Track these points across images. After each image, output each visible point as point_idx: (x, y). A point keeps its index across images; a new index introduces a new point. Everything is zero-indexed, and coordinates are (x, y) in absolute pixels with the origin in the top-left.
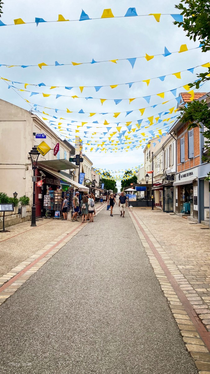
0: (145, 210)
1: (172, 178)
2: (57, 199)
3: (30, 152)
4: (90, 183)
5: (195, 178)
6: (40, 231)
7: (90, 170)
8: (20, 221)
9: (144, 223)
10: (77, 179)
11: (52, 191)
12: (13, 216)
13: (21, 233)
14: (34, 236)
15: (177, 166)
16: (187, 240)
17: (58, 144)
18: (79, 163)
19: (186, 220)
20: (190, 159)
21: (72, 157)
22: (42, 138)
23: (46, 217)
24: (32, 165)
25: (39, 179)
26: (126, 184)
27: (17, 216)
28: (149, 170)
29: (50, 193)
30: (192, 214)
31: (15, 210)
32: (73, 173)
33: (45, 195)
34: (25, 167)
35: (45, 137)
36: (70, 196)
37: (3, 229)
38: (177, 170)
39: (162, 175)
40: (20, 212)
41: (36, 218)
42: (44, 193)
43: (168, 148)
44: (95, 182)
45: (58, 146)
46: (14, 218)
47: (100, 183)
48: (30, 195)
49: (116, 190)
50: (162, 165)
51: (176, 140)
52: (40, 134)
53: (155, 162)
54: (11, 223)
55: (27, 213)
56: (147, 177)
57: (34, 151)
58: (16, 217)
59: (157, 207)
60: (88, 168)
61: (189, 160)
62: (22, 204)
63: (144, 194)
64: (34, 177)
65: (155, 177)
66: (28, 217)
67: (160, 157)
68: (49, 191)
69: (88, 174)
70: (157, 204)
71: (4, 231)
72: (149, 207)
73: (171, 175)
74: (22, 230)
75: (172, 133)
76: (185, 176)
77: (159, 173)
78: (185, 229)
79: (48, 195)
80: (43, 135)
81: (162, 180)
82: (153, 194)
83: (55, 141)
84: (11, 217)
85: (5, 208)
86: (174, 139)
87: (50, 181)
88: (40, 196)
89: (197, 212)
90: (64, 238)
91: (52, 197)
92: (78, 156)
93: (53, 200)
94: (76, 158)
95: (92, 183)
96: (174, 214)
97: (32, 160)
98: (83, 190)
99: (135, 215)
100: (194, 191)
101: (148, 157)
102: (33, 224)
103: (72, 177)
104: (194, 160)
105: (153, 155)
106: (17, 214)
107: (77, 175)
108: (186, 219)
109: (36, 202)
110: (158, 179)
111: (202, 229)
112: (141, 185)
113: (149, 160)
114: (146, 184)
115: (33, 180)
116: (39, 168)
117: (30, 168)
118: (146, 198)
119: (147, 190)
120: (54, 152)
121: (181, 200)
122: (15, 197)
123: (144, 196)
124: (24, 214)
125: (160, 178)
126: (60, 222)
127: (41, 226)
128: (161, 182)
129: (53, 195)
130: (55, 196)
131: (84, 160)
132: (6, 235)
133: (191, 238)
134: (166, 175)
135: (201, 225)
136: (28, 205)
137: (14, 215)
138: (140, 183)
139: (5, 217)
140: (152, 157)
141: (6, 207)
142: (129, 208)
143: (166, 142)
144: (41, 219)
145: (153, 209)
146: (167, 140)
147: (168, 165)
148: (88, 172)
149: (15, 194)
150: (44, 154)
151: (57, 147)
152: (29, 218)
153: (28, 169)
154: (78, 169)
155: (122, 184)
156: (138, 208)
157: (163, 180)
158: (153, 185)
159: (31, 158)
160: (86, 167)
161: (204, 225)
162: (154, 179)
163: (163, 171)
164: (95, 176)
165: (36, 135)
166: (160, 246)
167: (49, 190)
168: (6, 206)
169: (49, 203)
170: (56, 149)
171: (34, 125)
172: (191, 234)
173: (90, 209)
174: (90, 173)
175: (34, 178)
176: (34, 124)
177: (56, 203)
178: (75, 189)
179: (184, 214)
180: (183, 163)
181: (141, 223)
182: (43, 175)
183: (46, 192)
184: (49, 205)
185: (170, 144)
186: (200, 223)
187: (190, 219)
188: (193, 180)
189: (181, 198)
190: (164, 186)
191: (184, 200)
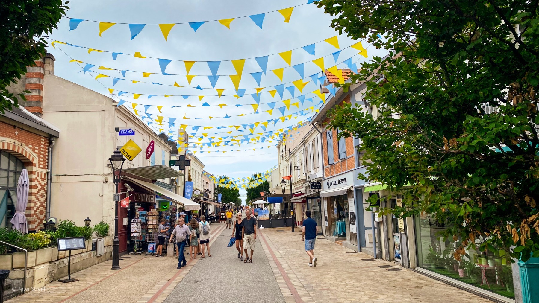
0: (283, 232)
1: (318, 186)
2: (152, 224)
3: (111, 157)
4: (201, 195)
5: (350, 186)
6: (126, 277)
7: (200, 175)
8: (94, 261)
9: (283, 255)
10: (181, 190)
11: (144, 213)
12: (83, 254)
13: (97, 283)
14: (117, 287)
15: (324, 169)
16: (343, 280)
17: (153, 142)
18: (185, 167)
19: (340, 246)
20: (341, 159)
21: (174, 158)
22: (128, 135)
23: (134, 252)
24: (113, 174)
25: (123, 196)
26: (253, 194)
27: (90, 255)
28: (286, 174)
29: (140, 216)
30: (348, 237)
31: (86, 246)
32: (174, 182)
33: (132, 220)
34: (102, 178)
35: (133, 134)
36: (171, 219)
37: (67, 278)
38: (325, 174)
39: (304, 181)
40: (95, 247)
41: (120, 254)
42: (131, 215)
43: (311, 143)
44: (208, 192)
45: (152, 144)
46: (85, 258)
47: (215, 193)
48: (110, 222)
49: (240, 202)
50: (303, 167)
51: (321, 133)
52: (125, 130)
53: (293, 163)
54: (80, 266)
55: (106, 248)
56: (284, 184)
57: (118, 156)
58: (88, 257)
59: (298, 226)
60: (197, 172)
61: (340, 161)
62: (99, 235)
63: (279, 209)
64: (117, 194)
65: (294, 184)
66: (108, 253)
67: (300, 156)
68: (138, 213)
69: (197, 181)
70: (298, 222)
71: (70, 280)
72: (288, 228)
73: (316, 182)
74: (98, 277)
75: (314, 124)
76: (335, 183)
77: (299, 177)
78: (340, 262)
79: (138, 219)
80: (130, 130)
81: (304, 189)
82: (293, 208)
83: (148, 138)
84: (81, 257)
85: (72, 244)
86: (318, 132)
87: (141, 198)
88: (125, 221)
89: (355, 234)
90: (164, 288)
91: (144, 222)
92: (182, 157)
93: (145, 226)
94: (179, 160)
95: (203, 194)
96: (323, 237)
97: (113, 168)
98: (191, 209)
99: (268, 242)
100: (350, 204)
101: (283, 155)
102: (116, 265)
103: (173, 188)
104: (347, 161)
105: (290, 153)
106: (90, 252)
107: (181, 184)
108: (341, 244)
109: (120, 231)
110: (298, 186)
111: (363, 262)
112: (275, 195)
113: (285, 159)
114: (282, 193)
115: (114, 199)
116: (124, 179)
117: (111, 179)
118: (283, 214)
119: (284, 202)
120: (147, 154)
121: (333, 217)
122: (87, 225)
123: (280, 211)
124: (101, 249)
125: (301, 185)
126: (156, 260)
127: (127, 269)
128: (302, 190)
129: (145, 218)
130: (147, 220)
131: (191, 162)
132: (73, 287)
133: (350, 277)
134: (310, 181)
135: (362, 255)
136: (106, 236)
137: (85, 254)
138: (273, 193)
139: (71, 258)
140: (290, 155)
141: (74, 243)
142: (259, 231)
143: (307, 135)
144: (126, 256)
145: (293, 231)
146: (309, 133)
147: (312, 168)
148: (197, 178)
149: (88, 221)
150: (130, 158)
151: (151, 147)
152: (108, 255)
153: (106, 182)
154: (183, 177)
155: (247, 194)
156: (272, 229)
157: (306, 187)
158: (292, 195)
159: (112, 164)
160: (194, 171)
161: (367, 255)
162: (293, 186)
163: (304, 175)
164: (207, 183)
165: (120, 131)
166: (306, 292)
167: (139, 211)
168: (74, 241)
169: (139, 231)
170: (150, 150)
171: (116, 117)
172: (350, 270)
173: (203, 237)
174: (200, 180)
175: (116, 196)
176: (117, 115)
177: (150, 231)
178: (178, 207)
179: (337, 237)
180: (332, 165)
181: (277, 255)
182: (130, 189)
183: (135, 213)
184: (139, 235)
185: (312, 138)
186: (361, 251)
187: (346, 246)
188: (348, 190)
189: (332, 215)
190: (308, 198)
191: (336, 216)
